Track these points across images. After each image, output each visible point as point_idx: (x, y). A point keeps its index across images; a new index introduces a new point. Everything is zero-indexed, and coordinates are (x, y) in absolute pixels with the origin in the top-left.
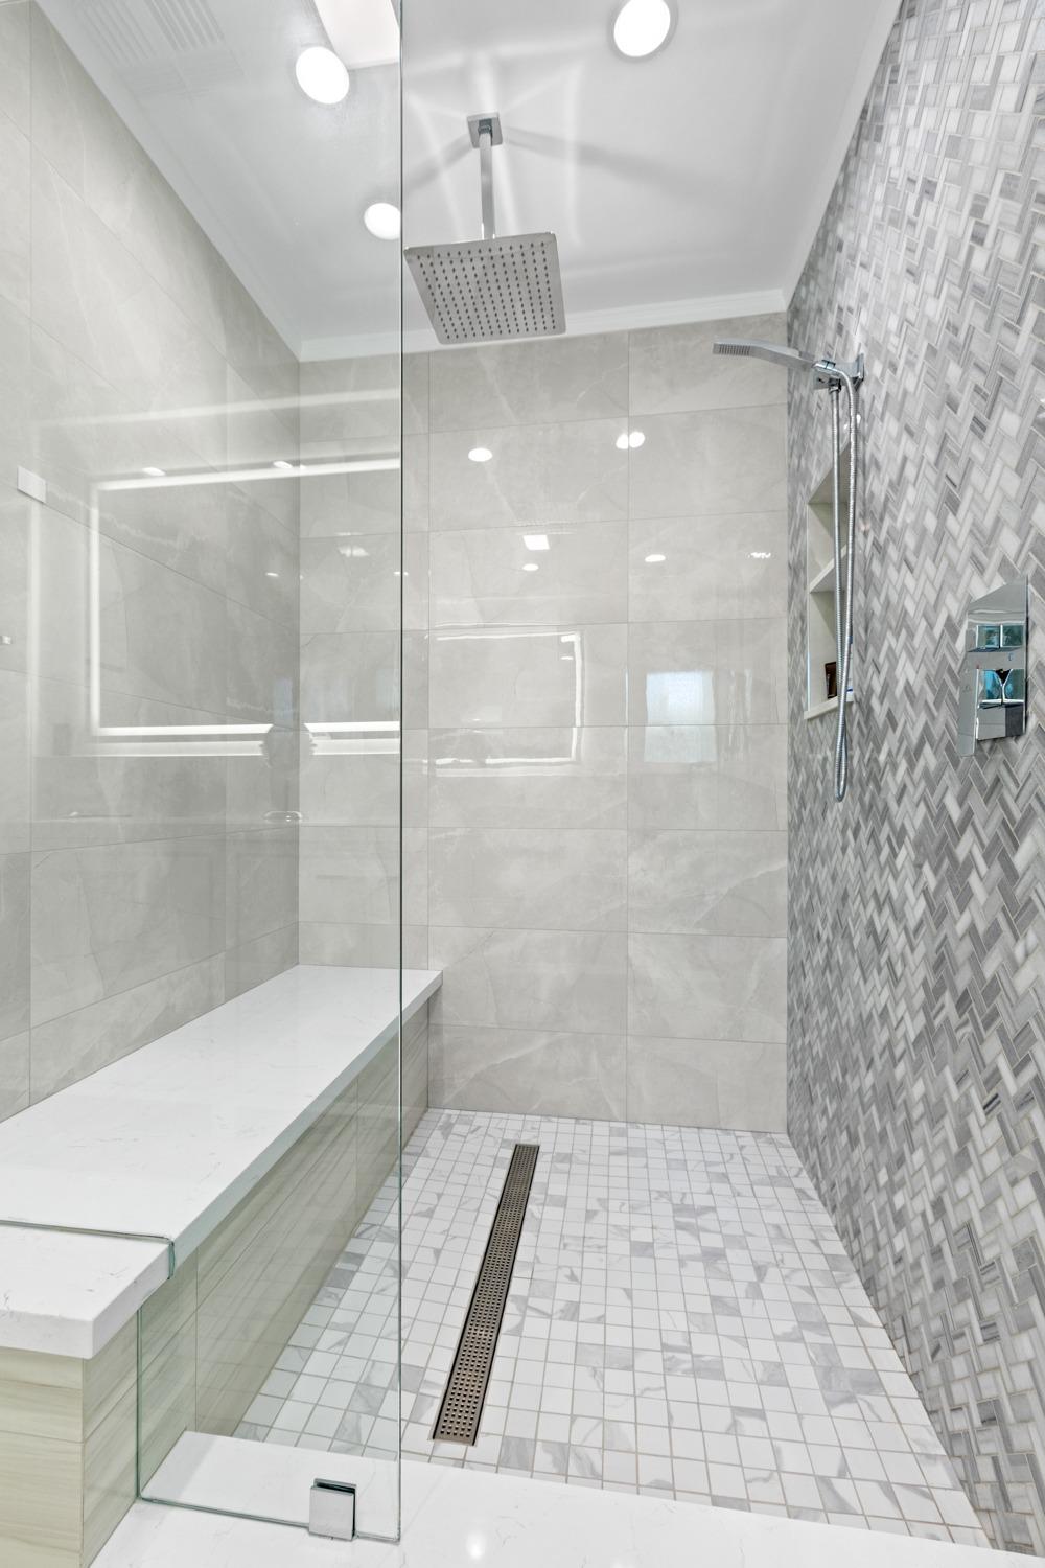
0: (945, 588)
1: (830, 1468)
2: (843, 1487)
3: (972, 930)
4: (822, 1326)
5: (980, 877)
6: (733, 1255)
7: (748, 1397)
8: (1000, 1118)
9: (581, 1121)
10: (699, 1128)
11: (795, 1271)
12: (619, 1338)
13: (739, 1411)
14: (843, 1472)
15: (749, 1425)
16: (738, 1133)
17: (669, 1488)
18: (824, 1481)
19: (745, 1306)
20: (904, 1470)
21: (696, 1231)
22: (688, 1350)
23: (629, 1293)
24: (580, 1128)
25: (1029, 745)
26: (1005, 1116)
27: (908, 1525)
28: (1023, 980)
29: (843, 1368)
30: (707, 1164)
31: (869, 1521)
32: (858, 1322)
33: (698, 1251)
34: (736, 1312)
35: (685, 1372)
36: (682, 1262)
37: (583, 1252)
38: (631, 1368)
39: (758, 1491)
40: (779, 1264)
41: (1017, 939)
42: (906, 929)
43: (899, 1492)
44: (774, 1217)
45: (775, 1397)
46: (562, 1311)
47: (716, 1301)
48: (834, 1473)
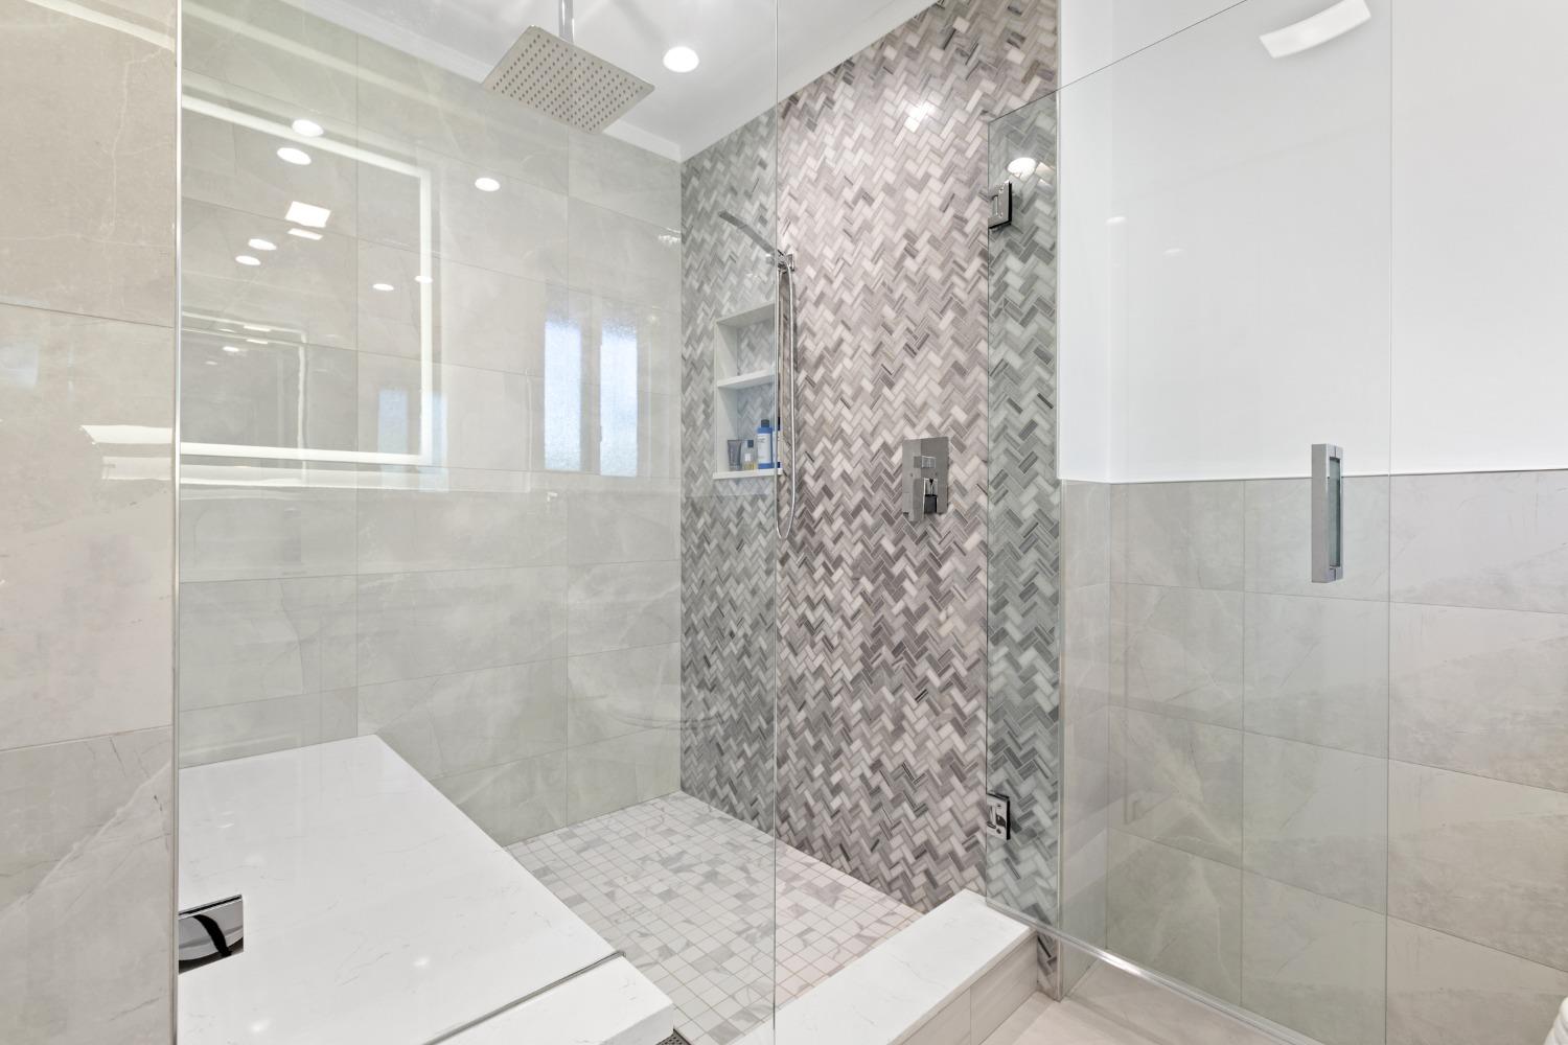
0: (881, 427)
1: (856, 930)
2: (866, 932)
3: (906, 611)
4: (796, 877)
5: (913, 583)
6: (720, 869)
7: (798, 927)
8: (929, 702)
9: (529, 840)
10: (622, 809)
11: (760, 860)
12: (710, 946)
13: (800, 935)
14: (861, 928)
15: (810, 937)
16: (652, 802)
17: (806, 986)
18: (858, 936)
19: (754, 889)
20: (879, 911)
21: (688, 868)
22: (751, 927)
23: (688, 921)
24: (533, 846)
25: (948, 518)
26: (932, 699)
27: (897, 928)
28: (944, 631)
29: (822, 889)
30: (653, 828)
31: (885, 937)
32: (809, 866)
33: (701, 879)
34: (753, 896)
35: (761, 937)
36: (699, 888)
37: (633, 919)
38: (732, 954)
39: (841, 958)
40: (749, 860)
41: (940, 610)
42: (843, 618)
43: (884, 919)
44: (722, 839)
45: (808, 919)
46: (660, 955)
47: (738, 896)
48: (859, 930)
